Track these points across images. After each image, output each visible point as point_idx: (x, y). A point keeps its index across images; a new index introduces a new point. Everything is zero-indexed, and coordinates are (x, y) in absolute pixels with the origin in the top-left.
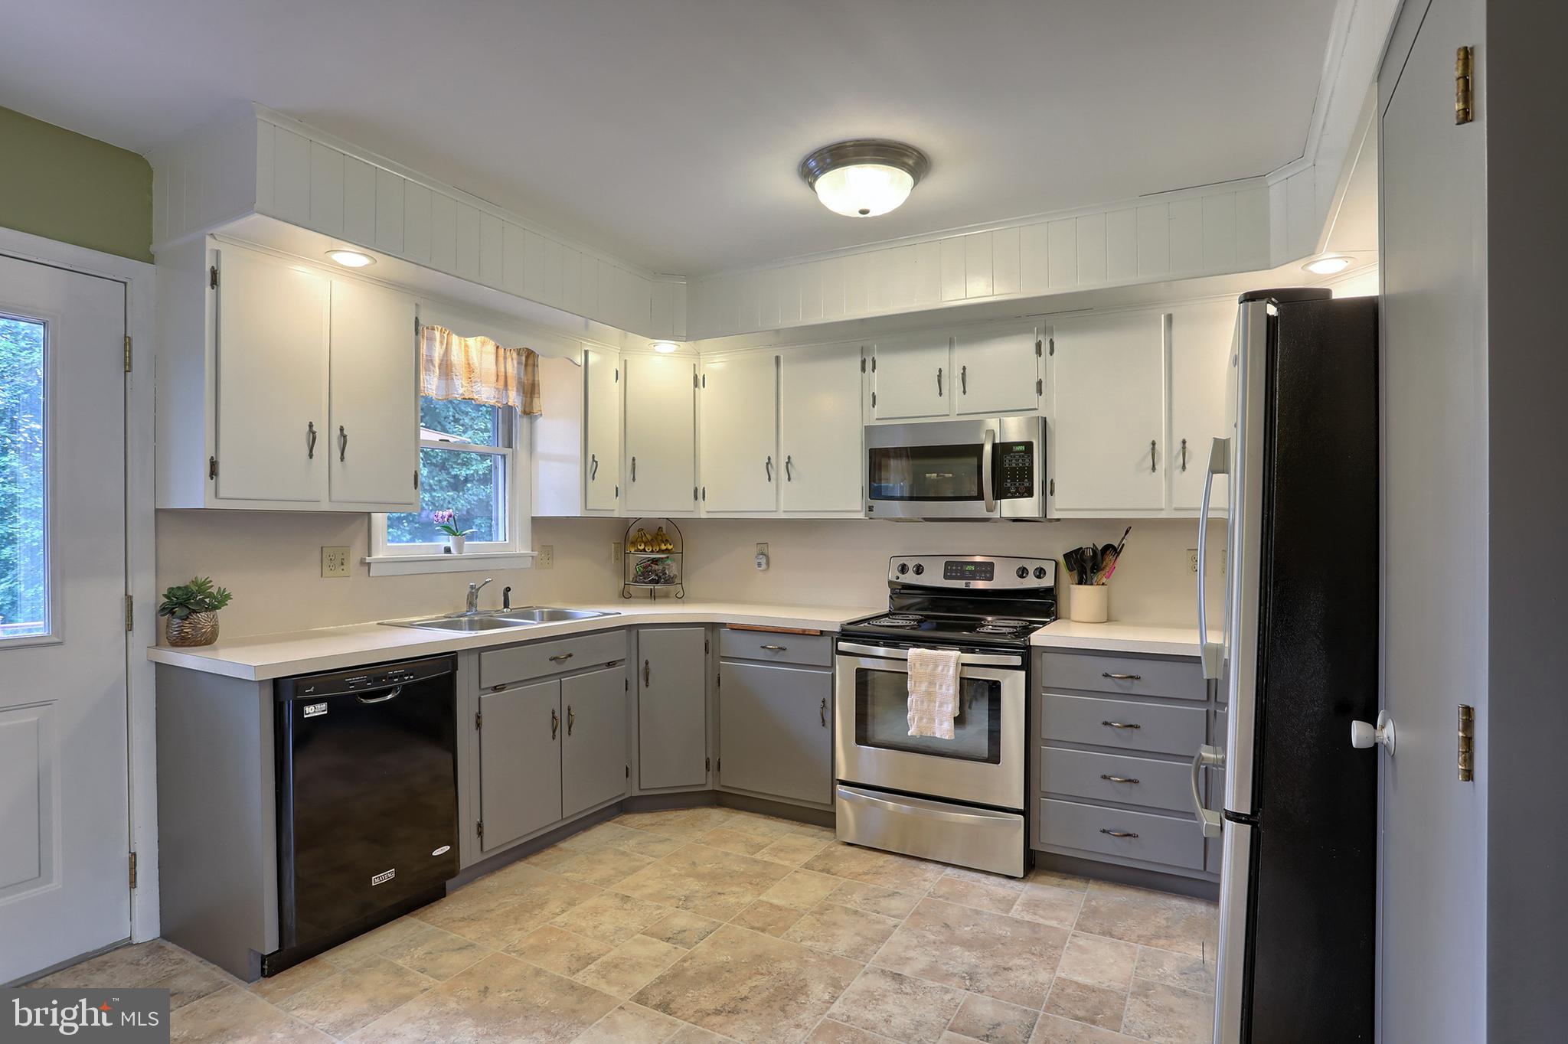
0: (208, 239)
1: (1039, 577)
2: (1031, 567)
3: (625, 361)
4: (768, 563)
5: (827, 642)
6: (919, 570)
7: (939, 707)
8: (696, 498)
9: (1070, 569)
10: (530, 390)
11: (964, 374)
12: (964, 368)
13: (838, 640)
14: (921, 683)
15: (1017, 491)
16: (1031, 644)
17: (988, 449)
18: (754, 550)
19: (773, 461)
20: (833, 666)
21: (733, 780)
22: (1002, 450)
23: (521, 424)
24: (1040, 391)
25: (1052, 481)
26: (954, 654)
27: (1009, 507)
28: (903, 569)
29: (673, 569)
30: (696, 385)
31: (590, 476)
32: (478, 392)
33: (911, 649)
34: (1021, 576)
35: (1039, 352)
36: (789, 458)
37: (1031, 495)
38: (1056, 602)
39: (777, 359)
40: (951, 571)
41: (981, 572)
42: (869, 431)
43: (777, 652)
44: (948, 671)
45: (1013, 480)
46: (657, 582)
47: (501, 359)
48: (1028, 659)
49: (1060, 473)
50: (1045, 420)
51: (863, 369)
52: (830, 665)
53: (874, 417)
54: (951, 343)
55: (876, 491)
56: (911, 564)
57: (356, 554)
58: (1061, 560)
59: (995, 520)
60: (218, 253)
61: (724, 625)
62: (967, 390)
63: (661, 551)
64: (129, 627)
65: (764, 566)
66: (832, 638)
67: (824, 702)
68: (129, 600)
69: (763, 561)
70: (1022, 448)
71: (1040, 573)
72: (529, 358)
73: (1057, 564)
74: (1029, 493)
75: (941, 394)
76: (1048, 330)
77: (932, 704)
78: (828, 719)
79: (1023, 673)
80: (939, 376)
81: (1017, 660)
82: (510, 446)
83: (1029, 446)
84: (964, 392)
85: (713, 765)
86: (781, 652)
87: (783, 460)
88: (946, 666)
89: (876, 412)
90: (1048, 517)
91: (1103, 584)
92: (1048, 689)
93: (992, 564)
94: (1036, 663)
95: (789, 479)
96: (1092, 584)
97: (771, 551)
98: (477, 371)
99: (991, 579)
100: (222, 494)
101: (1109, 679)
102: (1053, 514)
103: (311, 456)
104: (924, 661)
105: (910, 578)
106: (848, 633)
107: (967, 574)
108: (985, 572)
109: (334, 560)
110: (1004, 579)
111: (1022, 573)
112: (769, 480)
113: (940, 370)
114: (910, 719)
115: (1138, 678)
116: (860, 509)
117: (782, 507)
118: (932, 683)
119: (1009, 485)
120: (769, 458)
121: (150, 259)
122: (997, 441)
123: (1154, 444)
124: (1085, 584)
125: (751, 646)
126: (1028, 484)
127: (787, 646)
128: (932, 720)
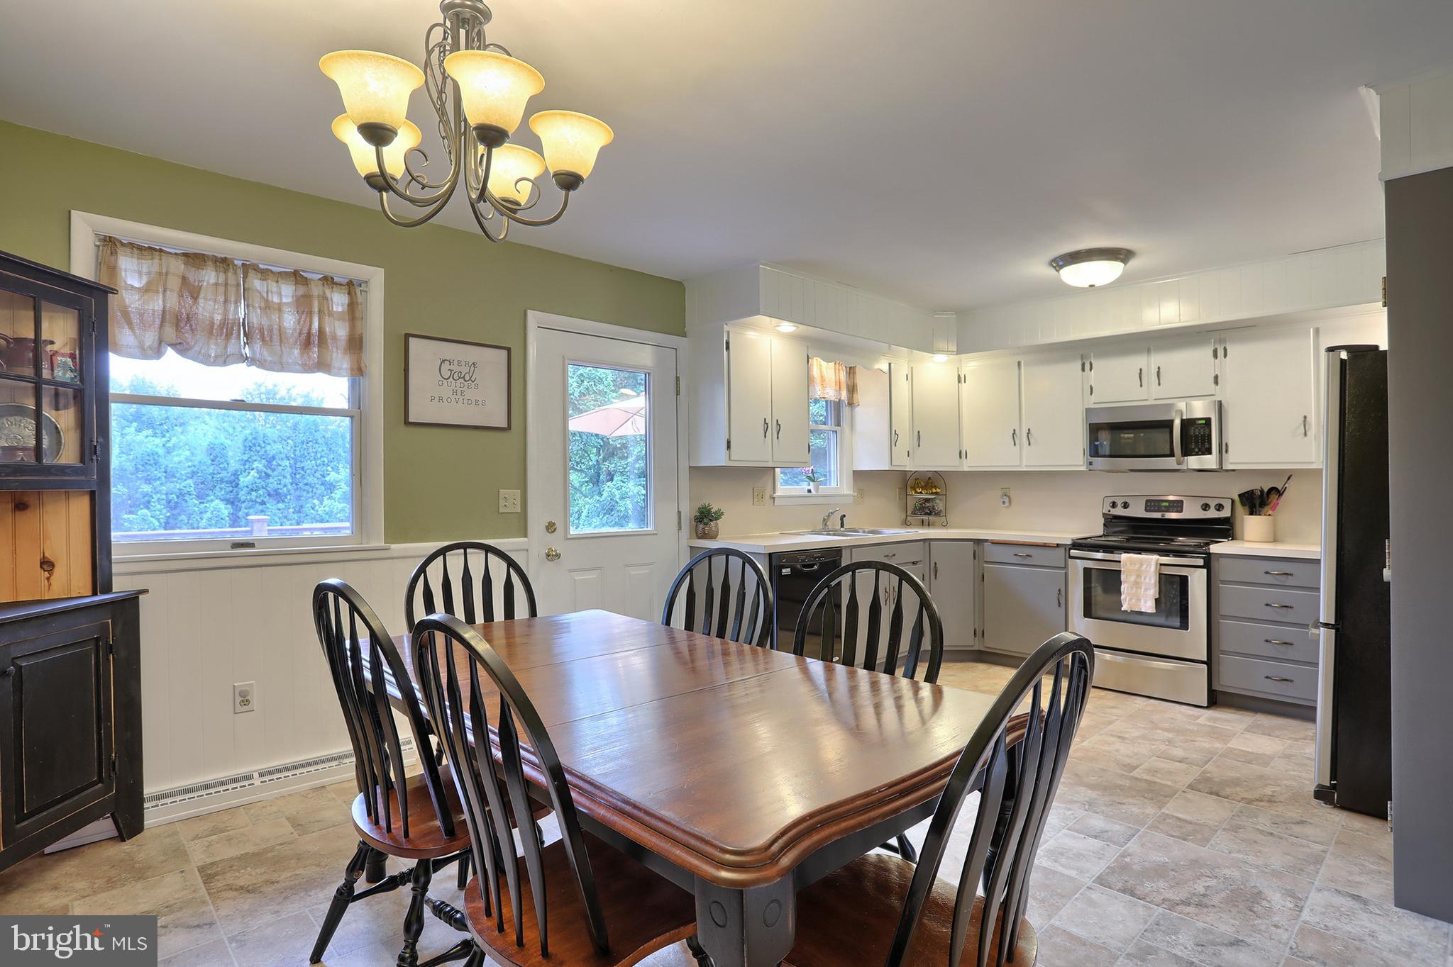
0: (725, 326)
1: (1218, 510)
2: (1212, 503)
3: (912, 368)
4: (1010, 502)
5: (1062, 551)
6: (1126, 505)
7: (1144, 591)
8: (960, 457)
9: (1243, 504)
10: (852, 389)
11: (1158, 372)
12: (1159, 368)
13: (1070, 549)
14: (1130, 575)
15: (1199, 450)
16: (1211, 552)
17: (1177, 423)
18: (1000, 493)
19: (1017, 432)
20: (1066, 567)
21: (991, 643)
22: (1187, 424)
23: (845, 411)
24: (1216, 382)
25: (1226, 444)
26: (1154, 558)
27: (1194, 462)
28: (1114, 505)
29: (939, 505)
30: (959, 381)
31: (893, 445)
32: (828, 393)
33: (1123, 554)
34: (1205, 510)
35: (1215, 356)
36: (1029, 430)
37: (1210, 453)
38: (1233, 528)
39: (1019, 363)
40: (1150, 506)
41: (1174, 507)
42: (1089, 411)
43: (1025, 558)
44: (1150, 568)
45: (1197, 443)
46: (930, 514)
47: (837, 371)
48: (1209, 562)
49: (1232, 437)
50: (1220, 403)
51: (1083, 370)
52: (1063, 566)
53: (1091, 402)
54: (1149, 351)
55: (1094, 451)
56: (1119, 502)
57: (768, 492)
58: (1237, 498)
59: (1183, 471)
60: (728, 333)
61: (987, 541)
62: (1161, 382)
63: (932, 493)
64: (680, 528)
65: (1007, 504)
66: (1065, 549)
67: (1059, 590)
68: (679, 513)
69: (1007, 500)
70: (1203, 422)
71: (1220, 507)
72: (851, 371)
73: (1233, 501)
74: (1209, 452)
75: (1141, 386)
76: (1221, 341)
77: (1139, 590)
78: (1063, 602)
79: (1205, 570)
80: (1140, 374)
81: (1201, 562)
82: (838, 424)
83: (1208, 421)
84: (1159, 384)
85: (979, 633)
86: (1028, 558)
87: (1025, 432)
88: (1149, 565)
89: (1093, 398)
90: (1224, 468)
91: (1269, 515)
92: (1224, 582)
93: (1182, 502)
94: (1214, 564)
95: (1029, 444)
96: (1260, 515)
97: (1012, 493)
98: (827, 380)
99: (1181, 511)
100: (732, 459)
101: (1268, 575)
102: (1227, 466)
103: (765, 437)
104: (1132, 562)
105: (1119, 511)
106: (1077, 545)
107: (1163, 509)
108: (1177, 507)
109: (758, 496)
110: (1191, 511)
111: (1206, 507)
112: (1015, 444)
113: (1141, 370)
114: (1123, 600)
115: (1291, 575)
116: (1082, 463)
117: (1024, 463)
118: (1139, 576)
119: (1193, 447)
120: (1014, 430)
121: (684, 335)
122: (1184, 417)
123: (1305, 417)
124: (1256, 515)
125: (1006, 554)
126: (1208, 446)
127: (1031, 554)
128: (1140, 600)
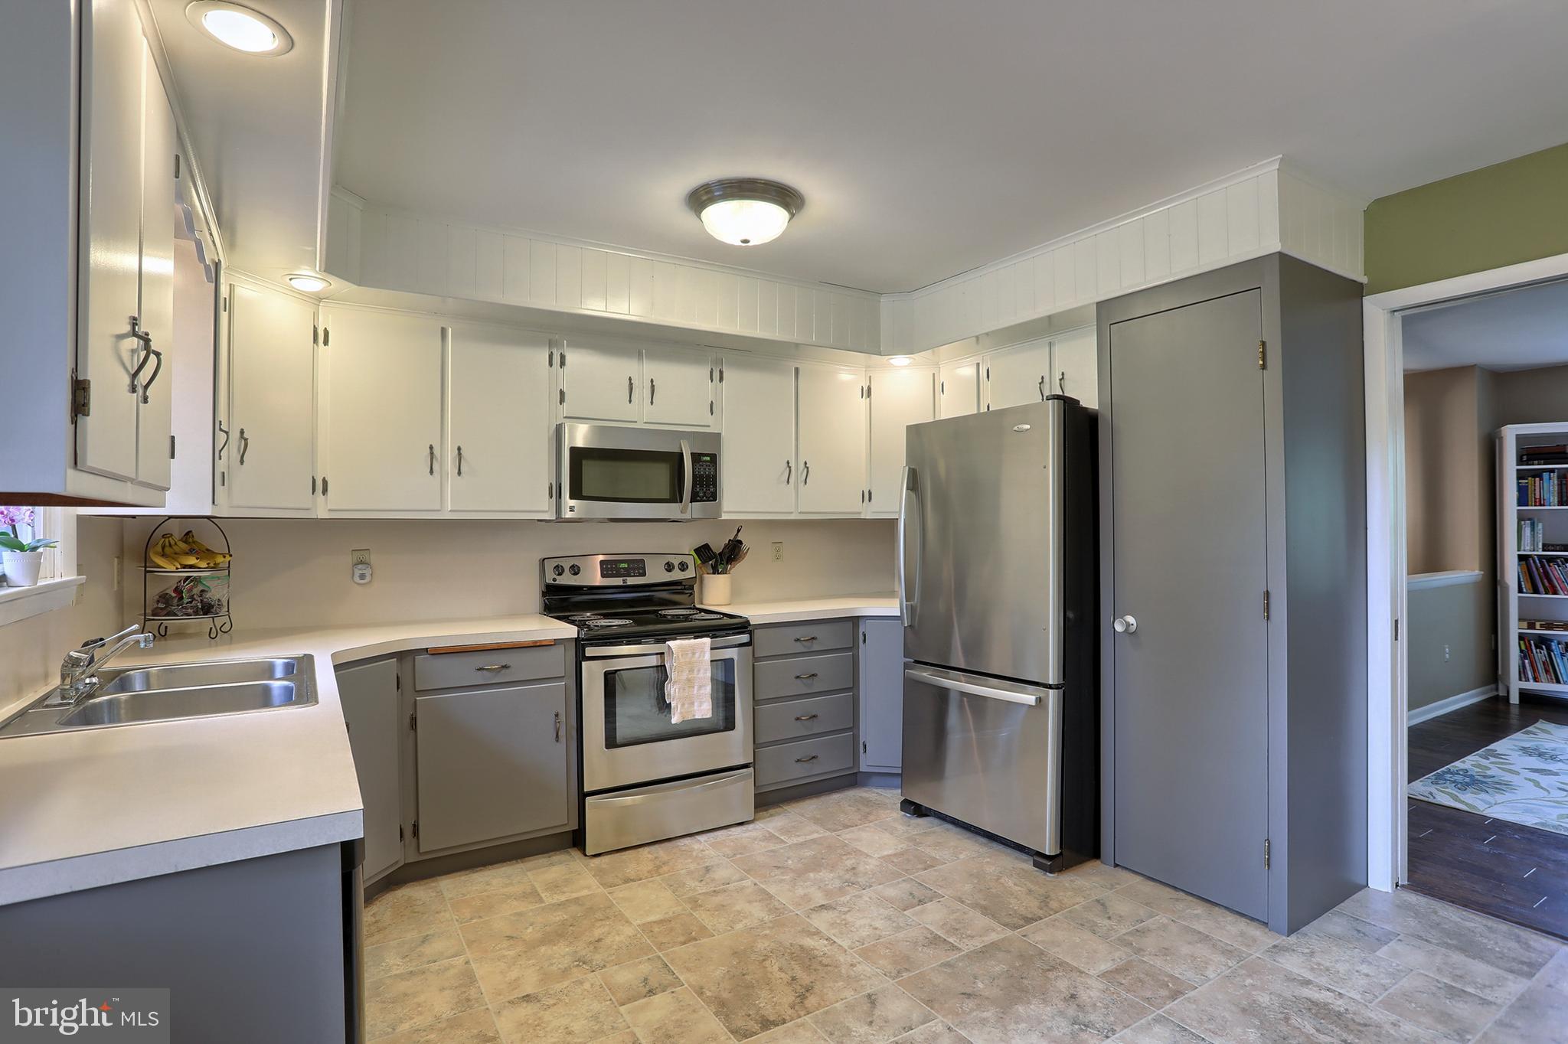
1: (682, 570)
2: (676, 562)
3: (231, 285)
4: (372, 574)
6: (574, 570)
7: (698, 690)
8: (314, 491)
9: (704, 562)
11: (652, 386)
12: (653, 380)
13: (583, 646)
14: (679, 672)
15: (705, 495)
17: (687, 458)
18: (348, 560)
19: (437, 451)
22: (696, 459)
24: (711, 411)
28: (560, 570)
30: (315, 342)
34: (669, 570)
35: (710, 378)
38: (694, 590)
39: (443, 331)
40: (608, 569)
41: (634, 569)
43: (499, 672)
44: (705, 656)
45: (702, 485)
46: (204, 615)
48: (752, 637)
51: (551, 363)
53: (562, 414)
54: (641, 355)
56: (567, 565)
58: (696, 554)
61: (422, 651)
62: (655, 401)
65: (367, 578)
69: (365, 572)
70: (708, 459)
71: (683, 567)
74: (714, 497)
75: (631, 402)
76: (716, 361)
77: (692, 690)
79: (750, 648)
80: (630, 385)
81: (746, 638)
83: (714, 456)
84: (652, 403)
85: (407, 831)
86: (504, 671)
87: (451, 451)
89: (565, 410)
92: (759, 659)
93: (642, 561)
95: (459, 473)
96: (724, 574)
97: (374, 559)
99: (644, 574)
104: (679, 651)
106: (591, 638)
107: (623, 571)
108: (639, 569)
110: (655, 574)
111: (669, 567)
112: (433, 473)
113: (630, 377)
114: (674, 708)
115: (816, 638)
116: (547, 509)
117: (448, 506)
118: (691, 671)
119: (698, 490)
122: (692, 451)
123: (788, 462)
124: (718, 574)
125: (462, 671)
126: (712, 490)
127: (509, 664)
128: (692, 703)
